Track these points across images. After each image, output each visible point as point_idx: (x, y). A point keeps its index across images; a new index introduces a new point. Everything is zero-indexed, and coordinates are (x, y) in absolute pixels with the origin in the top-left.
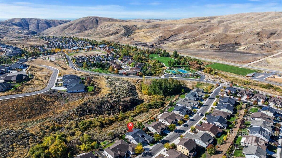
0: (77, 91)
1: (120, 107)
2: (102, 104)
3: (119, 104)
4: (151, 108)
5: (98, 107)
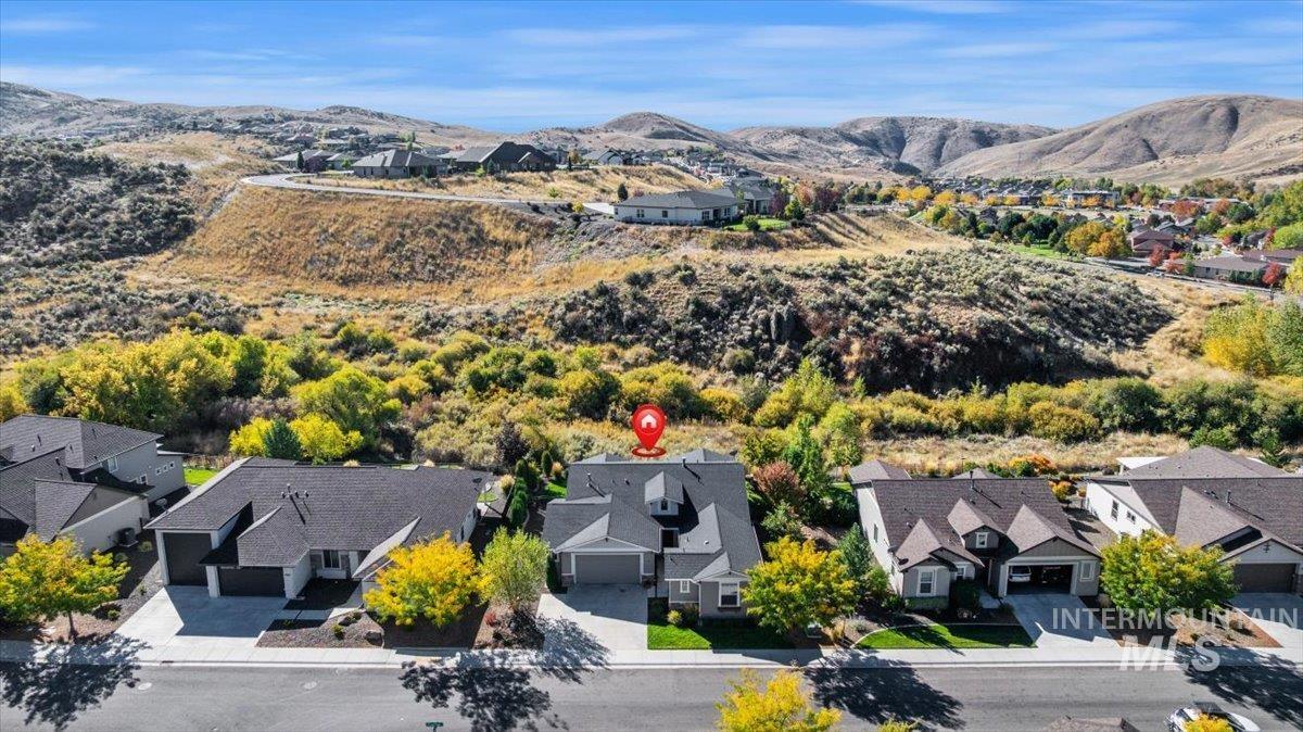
0: (665, 214)
1: (856, 346)
2: (735, 301)
3: (859, 325)
5: (701, 310)
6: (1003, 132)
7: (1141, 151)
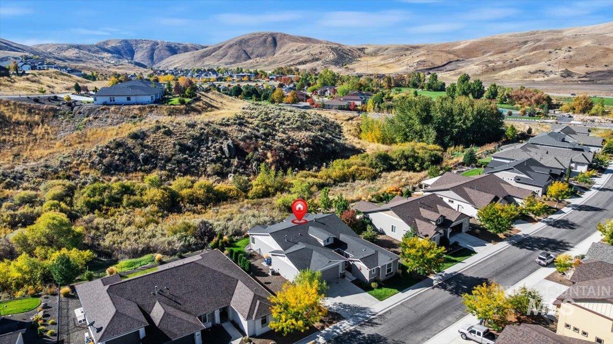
0: (129, 99)
1: (269, 155)
2: (200, 140)
3: (265, 145)
4: (391, 168)
6: (181, 47)
7: (244, 56)
